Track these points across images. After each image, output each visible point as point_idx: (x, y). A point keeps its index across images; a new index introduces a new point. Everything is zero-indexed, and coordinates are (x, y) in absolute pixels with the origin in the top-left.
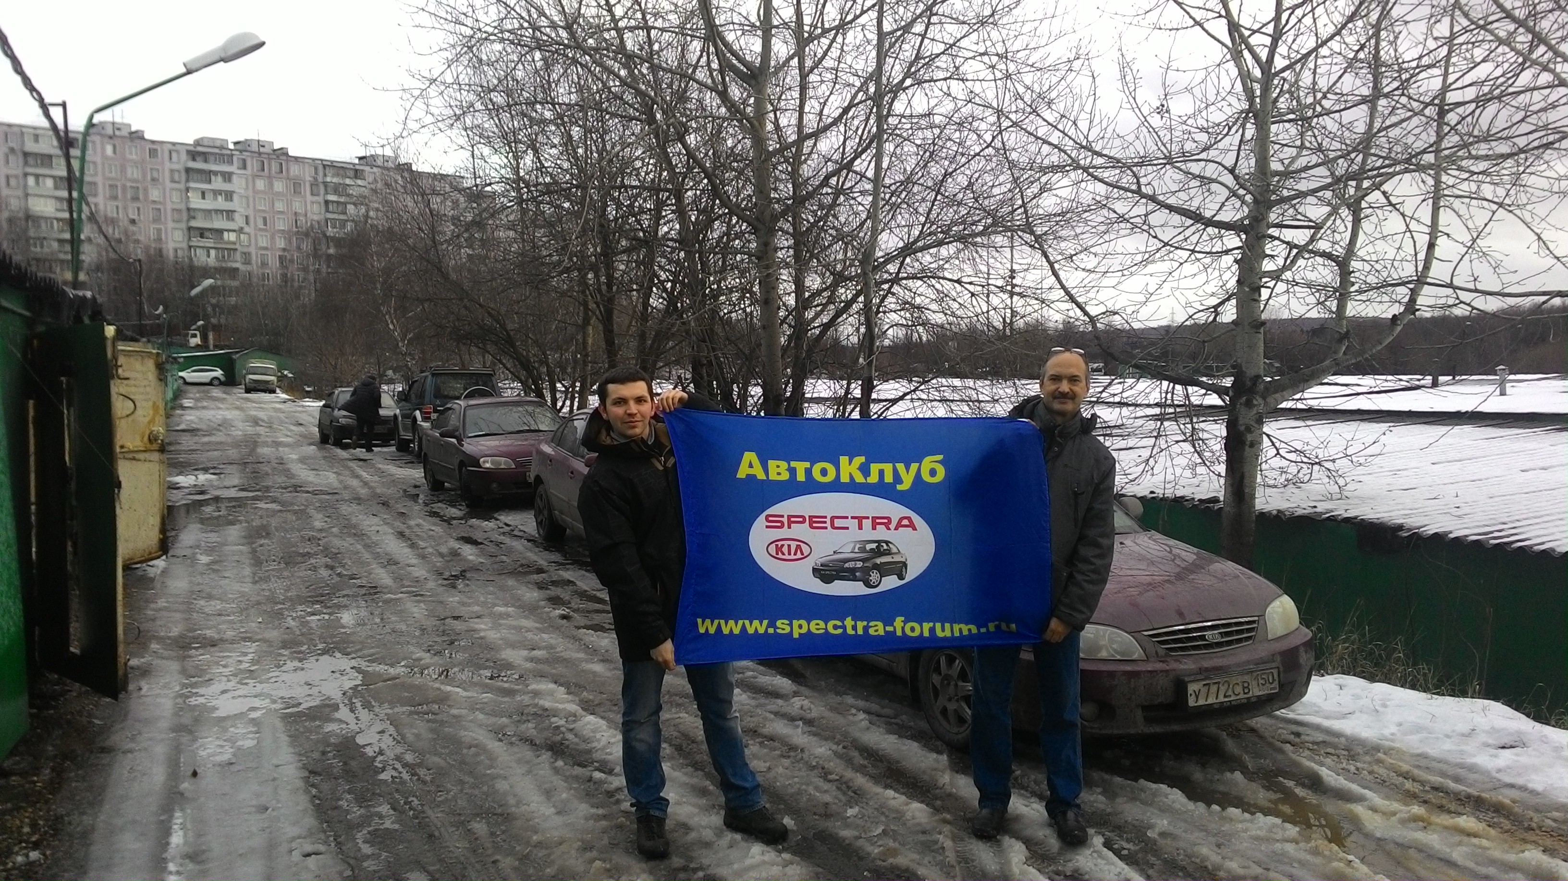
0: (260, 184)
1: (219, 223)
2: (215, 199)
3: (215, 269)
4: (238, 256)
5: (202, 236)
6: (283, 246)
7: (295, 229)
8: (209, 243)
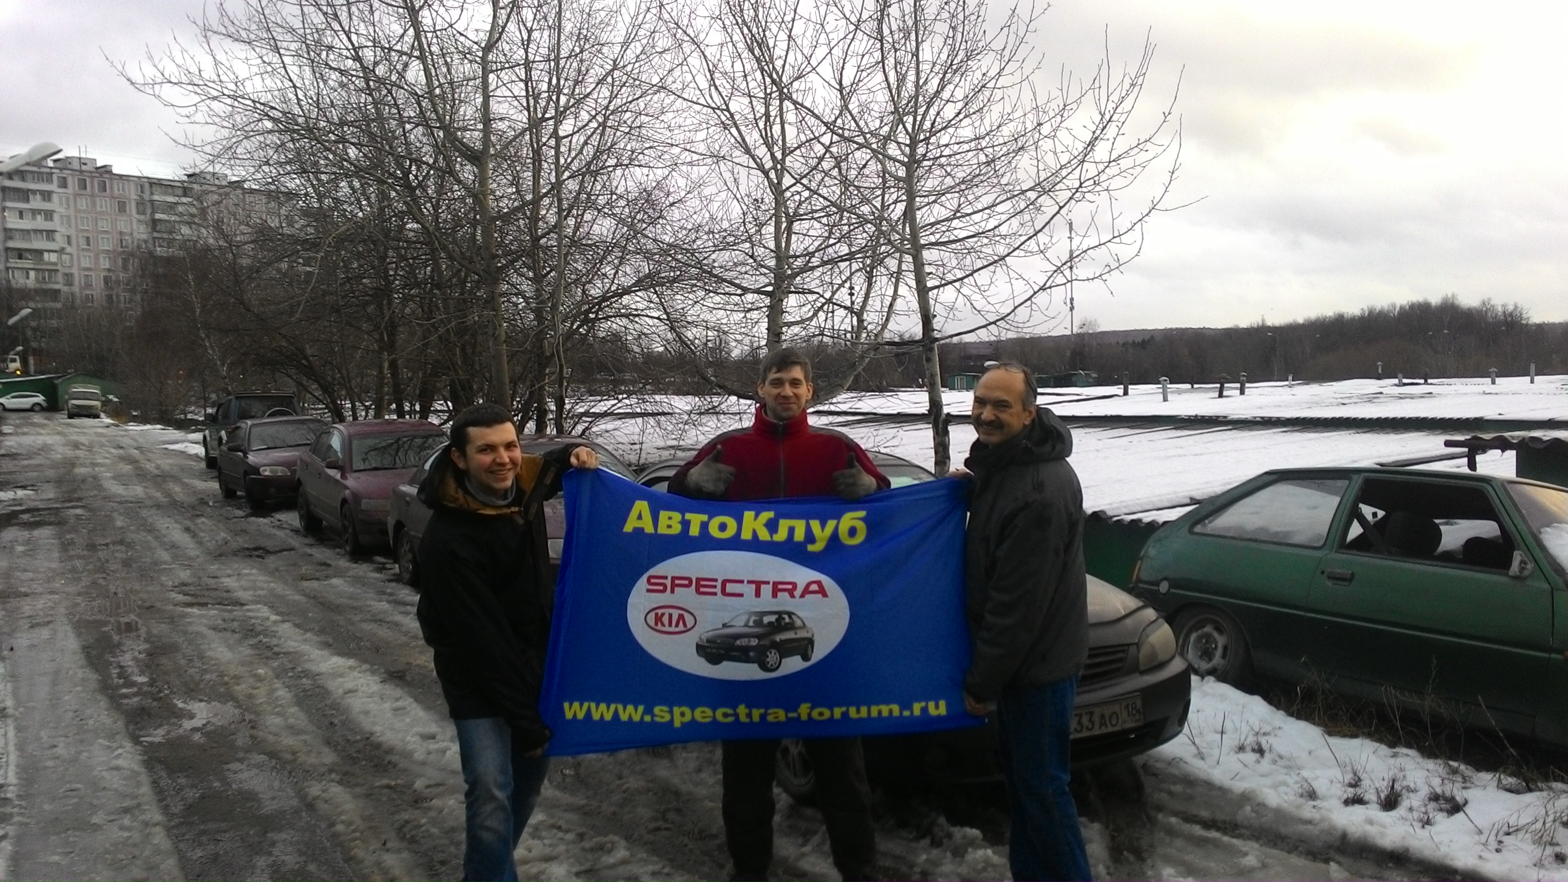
0: (83, 204)
1: (38, 244)
2: (34, 218)
3: (36, 290)
4: (60, 277)
5: (20, 257)
6: (107, 266)
7: (120, 249)
8: (27, 264)
